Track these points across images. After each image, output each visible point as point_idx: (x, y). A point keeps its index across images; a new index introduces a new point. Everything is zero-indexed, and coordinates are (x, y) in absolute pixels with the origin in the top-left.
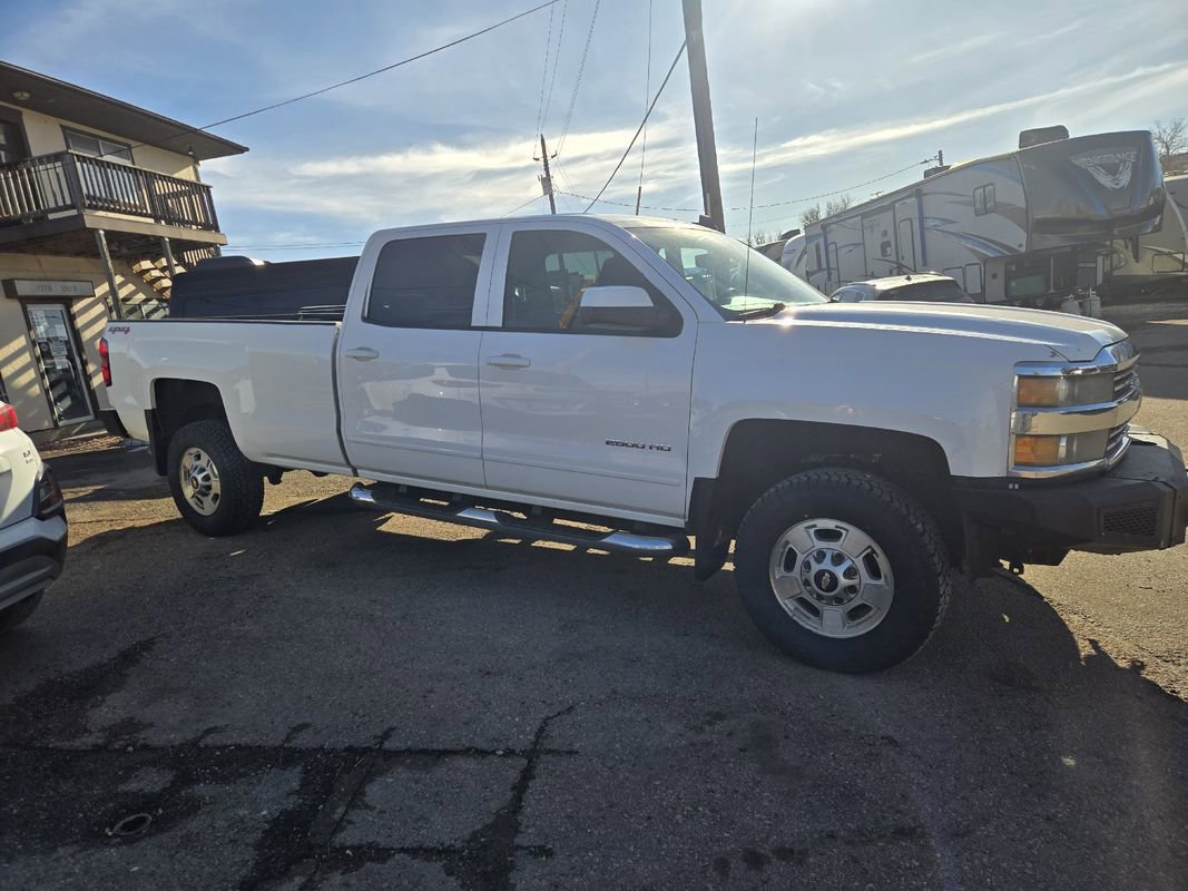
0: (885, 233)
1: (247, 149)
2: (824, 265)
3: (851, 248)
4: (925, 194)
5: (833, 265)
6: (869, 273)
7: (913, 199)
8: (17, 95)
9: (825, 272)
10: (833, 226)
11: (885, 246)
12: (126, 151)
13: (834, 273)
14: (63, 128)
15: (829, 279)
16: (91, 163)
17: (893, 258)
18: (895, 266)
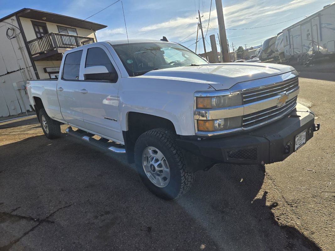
0: (308, 31)
1: (107, 26)
2: (289, 43)
3: (297, 36)
4: (322, 15)
5: (291, 43)
6: (303, 45)
7: (318, 17)
8: (43, 18)
9: (289, 46)
10: (292, 30)
11: (308, 35)
12: (75, 31)
13: (292, 45)
14: (57, 26)
15: (290, 48)
16: (59, 35)
17: (311, 39)
18: (311, 41)
